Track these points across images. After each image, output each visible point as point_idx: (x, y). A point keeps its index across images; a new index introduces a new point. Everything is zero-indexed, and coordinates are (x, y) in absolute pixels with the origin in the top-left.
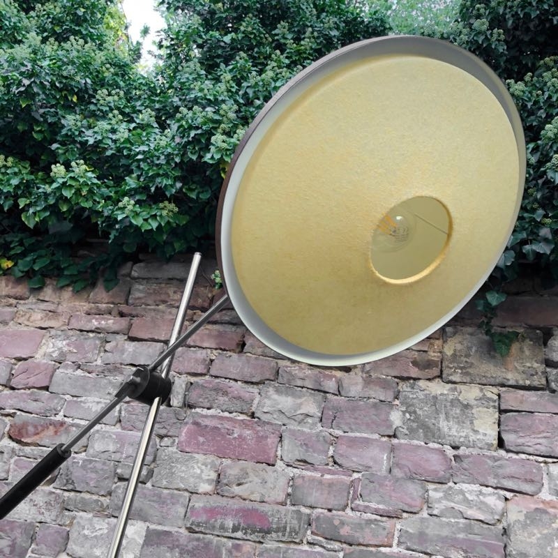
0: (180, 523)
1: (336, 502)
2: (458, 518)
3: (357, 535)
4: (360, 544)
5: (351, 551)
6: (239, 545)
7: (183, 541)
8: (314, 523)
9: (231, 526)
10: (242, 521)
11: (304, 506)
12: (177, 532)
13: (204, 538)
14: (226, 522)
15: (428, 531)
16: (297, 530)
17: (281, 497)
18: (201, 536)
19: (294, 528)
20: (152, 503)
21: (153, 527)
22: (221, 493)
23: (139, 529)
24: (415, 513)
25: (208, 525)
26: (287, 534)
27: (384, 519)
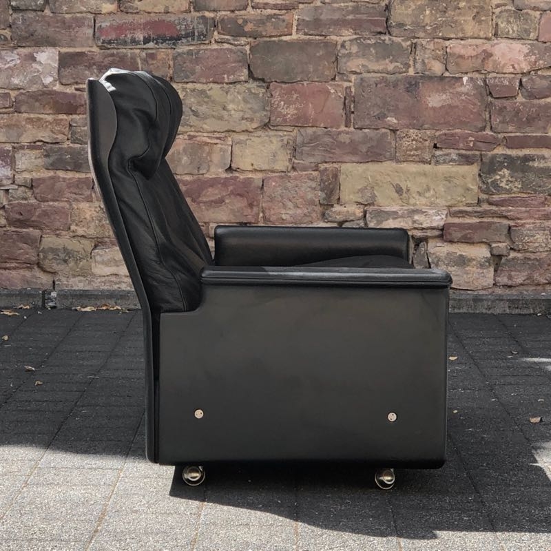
0: (90, 42)
1: (238, 4)
2: (347, 2)
3: (260, 29)
4: (264, 37)
5: (256, 43)
6: (153, 54)
7: (98, 58)
8: (219, 25)
9: (142, 38)
10: (151, 33)
11: (208, 11)
12: (90, 51)
13: (118, 53)
14: (136, 36)
15: (323, 17)
16: (205, 33)
17: (185, 6)
18: (115, 51)
19: (202, 32)
20: (57, 30)
21: (64, 50)
22: (125, 10)
23: (51, 55)
24: (310, 3)
25: (119, 42)
26: (196, 38)
27: (284, 12)
